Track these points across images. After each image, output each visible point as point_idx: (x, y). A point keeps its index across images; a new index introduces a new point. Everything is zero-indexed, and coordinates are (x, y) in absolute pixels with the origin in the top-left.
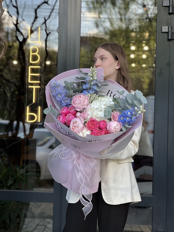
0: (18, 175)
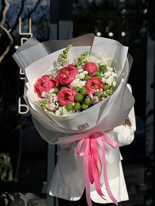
0: (6, 163)
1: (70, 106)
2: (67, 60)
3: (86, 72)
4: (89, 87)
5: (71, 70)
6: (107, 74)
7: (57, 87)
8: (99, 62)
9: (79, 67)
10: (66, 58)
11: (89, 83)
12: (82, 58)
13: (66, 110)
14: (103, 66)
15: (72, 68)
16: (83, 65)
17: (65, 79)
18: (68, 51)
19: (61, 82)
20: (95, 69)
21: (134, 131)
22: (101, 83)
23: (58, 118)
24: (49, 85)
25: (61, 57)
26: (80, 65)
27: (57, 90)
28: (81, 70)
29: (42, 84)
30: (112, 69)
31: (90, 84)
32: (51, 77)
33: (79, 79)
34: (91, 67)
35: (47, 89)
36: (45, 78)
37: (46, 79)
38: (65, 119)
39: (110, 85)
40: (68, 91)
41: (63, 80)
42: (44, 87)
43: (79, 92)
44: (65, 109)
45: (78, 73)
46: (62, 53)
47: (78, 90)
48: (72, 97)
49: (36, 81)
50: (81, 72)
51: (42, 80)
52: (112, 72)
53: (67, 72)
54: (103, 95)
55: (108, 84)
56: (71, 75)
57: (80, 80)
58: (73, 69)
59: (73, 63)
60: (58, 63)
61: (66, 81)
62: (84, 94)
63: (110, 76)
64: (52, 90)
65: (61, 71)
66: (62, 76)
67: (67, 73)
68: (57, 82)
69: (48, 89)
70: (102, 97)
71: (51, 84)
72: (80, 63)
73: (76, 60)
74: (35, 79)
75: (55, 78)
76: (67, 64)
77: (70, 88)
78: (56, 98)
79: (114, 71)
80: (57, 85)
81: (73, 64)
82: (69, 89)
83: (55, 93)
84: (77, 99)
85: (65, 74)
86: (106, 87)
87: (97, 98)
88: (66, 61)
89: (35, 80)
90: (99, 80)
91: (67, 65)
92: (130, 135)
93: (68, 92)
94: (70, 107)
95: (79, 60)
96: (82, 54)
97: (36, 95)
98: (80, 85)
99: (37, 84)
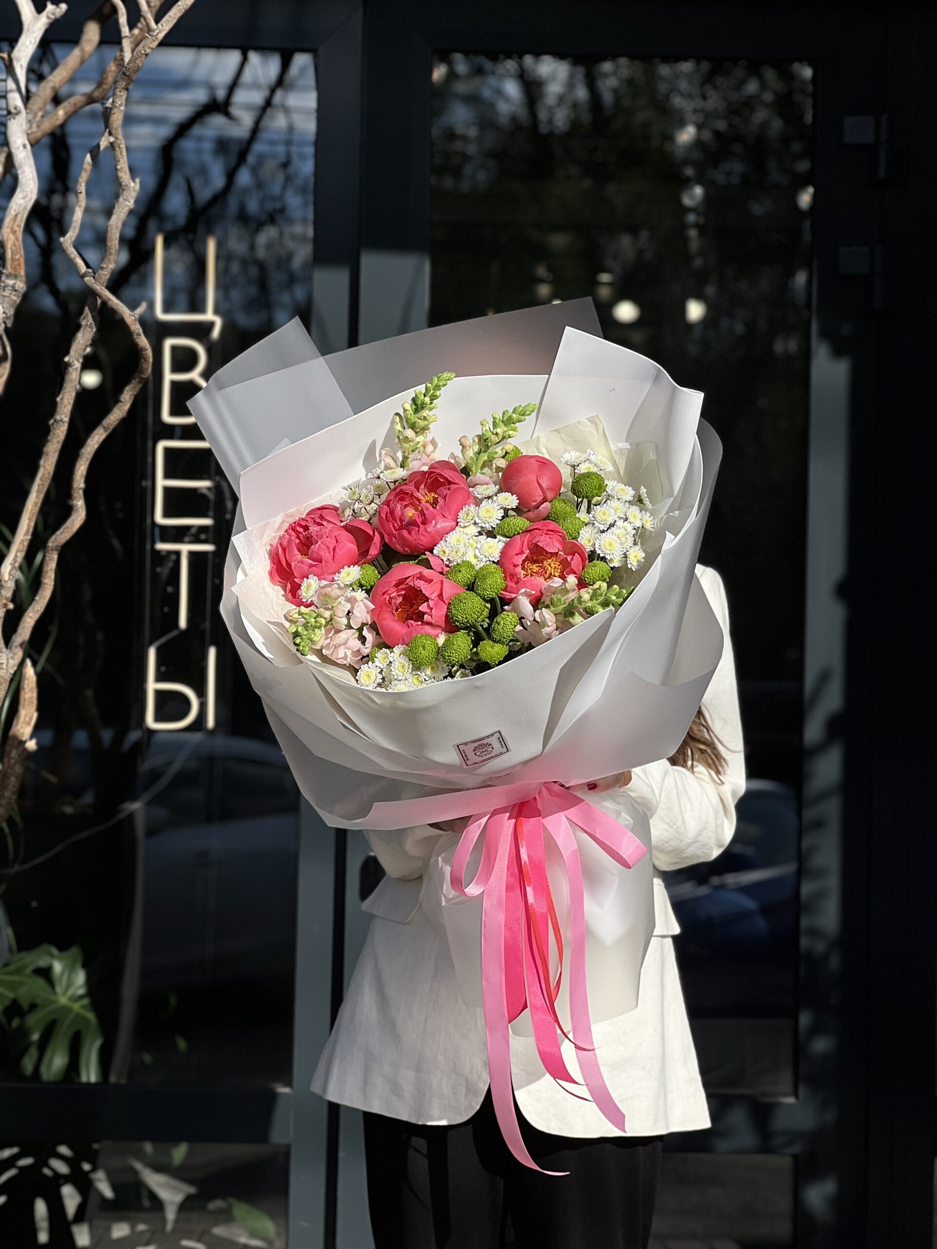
1: (424, 648)
2: (429, 438)
3: (510, 500)
4: (516, 566)
5: (443, 484)
6: (604, 513)
7: (372, 563)
8: (572, 456)
9: (478, 475)
10: (424, 429)
11: (517, 550)
12: (497, 434)
13: (408, 665)
14: (588, 475)
15: (446, 479)
16: (498, 469)
17: (413, 523)
18: (433, 398)
19: (391, 540)
20: (550, 489)
21: (734, 793)
22: (575, 549)
23: (367, 701)
24: (337, 550)
25: (399, 427)
26: (483, 466)
27: (371, 573)
28: (487, 489)
29: (306, 545)
30: (629, 493)
31: (522, 553)
32: (348, 512)
33: (474, 530)
34: (532, 477)
35: (326, 566)
36: (322, 517)
37: (324, 523)
38: (400, 704)
39: (616, 564)
40: (421, 577)
41: (401, 528)
42: (315, 556)
43: (471, 587)
44: (404, 661)
45: (470, 500)
46: (408, 406)
47: (465, 576)
48: (436, 604)
49: (279, 529)
50: (489, 498)
51: (306, 528)
52: (630, 503)
53: (424, 496)
54: (576, 601)
55: (603, 559)
56: (441, 508)
57: (480, 533)
58: (450, 483)
59: (452, 455)
60: (383, 452)
61: (415, 536)
62: (490, 594)
63: (620, 523)
64: (352, 573)
65: (395, 489)
66: (399, 513)
67: (423, 500)
68: (377, 539)
69: (333, 566)
70: (572, 614)
71: (349, 546)
72: (484, 457)
73: (468, 442)
74: (278, 519)
75: (365, 518)
76: (425, 459)
77: (432, 569)
78: (363, 607)
79: (639, 501)
80: (374, 551)
81: (452, 461)
82: (426, 572)
83: (361, 586)
84: (460, 617)
85: (415, 502)
86: (597, 569)
87: (548, 615)
88: (424, 446)
89: (277, 525)
90: (563, 538)
91: (424, 464)
92: (716, 813)
93: (420, 584)
94: (426, 652)
95: (484, 442)
96: (499, 416)
97: (276, 593)
98: (476, 557)
99: (285, 543)
